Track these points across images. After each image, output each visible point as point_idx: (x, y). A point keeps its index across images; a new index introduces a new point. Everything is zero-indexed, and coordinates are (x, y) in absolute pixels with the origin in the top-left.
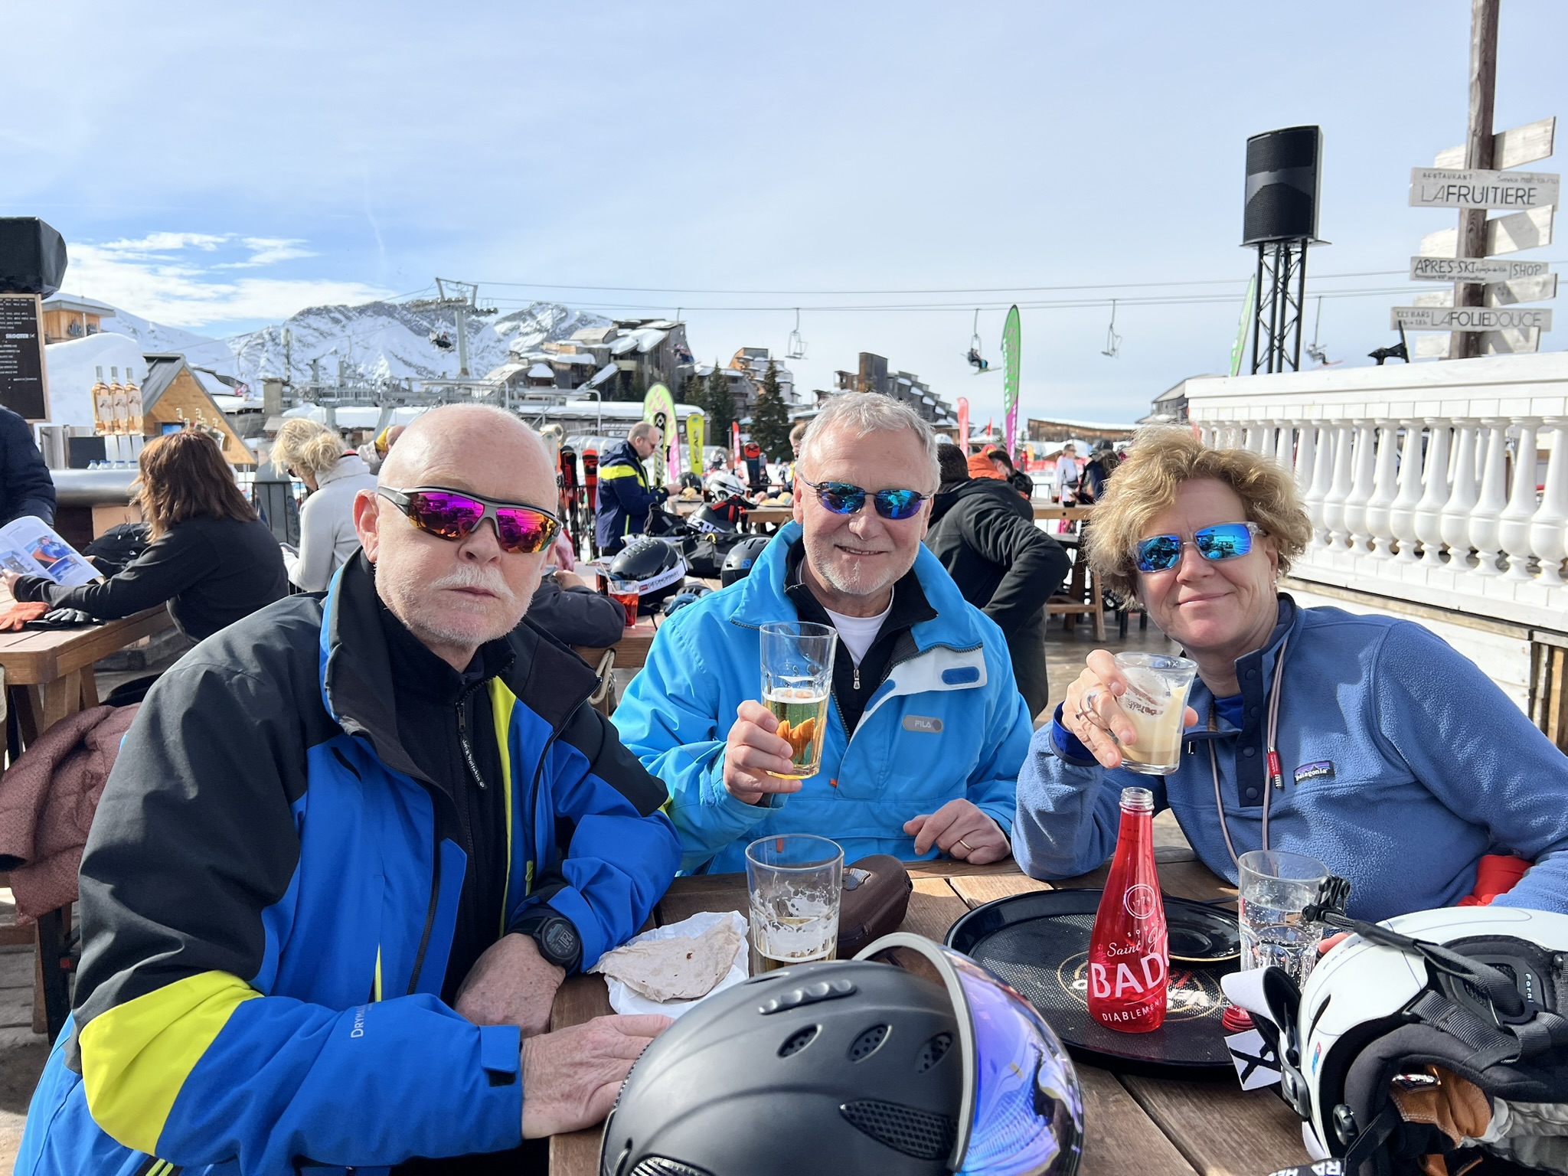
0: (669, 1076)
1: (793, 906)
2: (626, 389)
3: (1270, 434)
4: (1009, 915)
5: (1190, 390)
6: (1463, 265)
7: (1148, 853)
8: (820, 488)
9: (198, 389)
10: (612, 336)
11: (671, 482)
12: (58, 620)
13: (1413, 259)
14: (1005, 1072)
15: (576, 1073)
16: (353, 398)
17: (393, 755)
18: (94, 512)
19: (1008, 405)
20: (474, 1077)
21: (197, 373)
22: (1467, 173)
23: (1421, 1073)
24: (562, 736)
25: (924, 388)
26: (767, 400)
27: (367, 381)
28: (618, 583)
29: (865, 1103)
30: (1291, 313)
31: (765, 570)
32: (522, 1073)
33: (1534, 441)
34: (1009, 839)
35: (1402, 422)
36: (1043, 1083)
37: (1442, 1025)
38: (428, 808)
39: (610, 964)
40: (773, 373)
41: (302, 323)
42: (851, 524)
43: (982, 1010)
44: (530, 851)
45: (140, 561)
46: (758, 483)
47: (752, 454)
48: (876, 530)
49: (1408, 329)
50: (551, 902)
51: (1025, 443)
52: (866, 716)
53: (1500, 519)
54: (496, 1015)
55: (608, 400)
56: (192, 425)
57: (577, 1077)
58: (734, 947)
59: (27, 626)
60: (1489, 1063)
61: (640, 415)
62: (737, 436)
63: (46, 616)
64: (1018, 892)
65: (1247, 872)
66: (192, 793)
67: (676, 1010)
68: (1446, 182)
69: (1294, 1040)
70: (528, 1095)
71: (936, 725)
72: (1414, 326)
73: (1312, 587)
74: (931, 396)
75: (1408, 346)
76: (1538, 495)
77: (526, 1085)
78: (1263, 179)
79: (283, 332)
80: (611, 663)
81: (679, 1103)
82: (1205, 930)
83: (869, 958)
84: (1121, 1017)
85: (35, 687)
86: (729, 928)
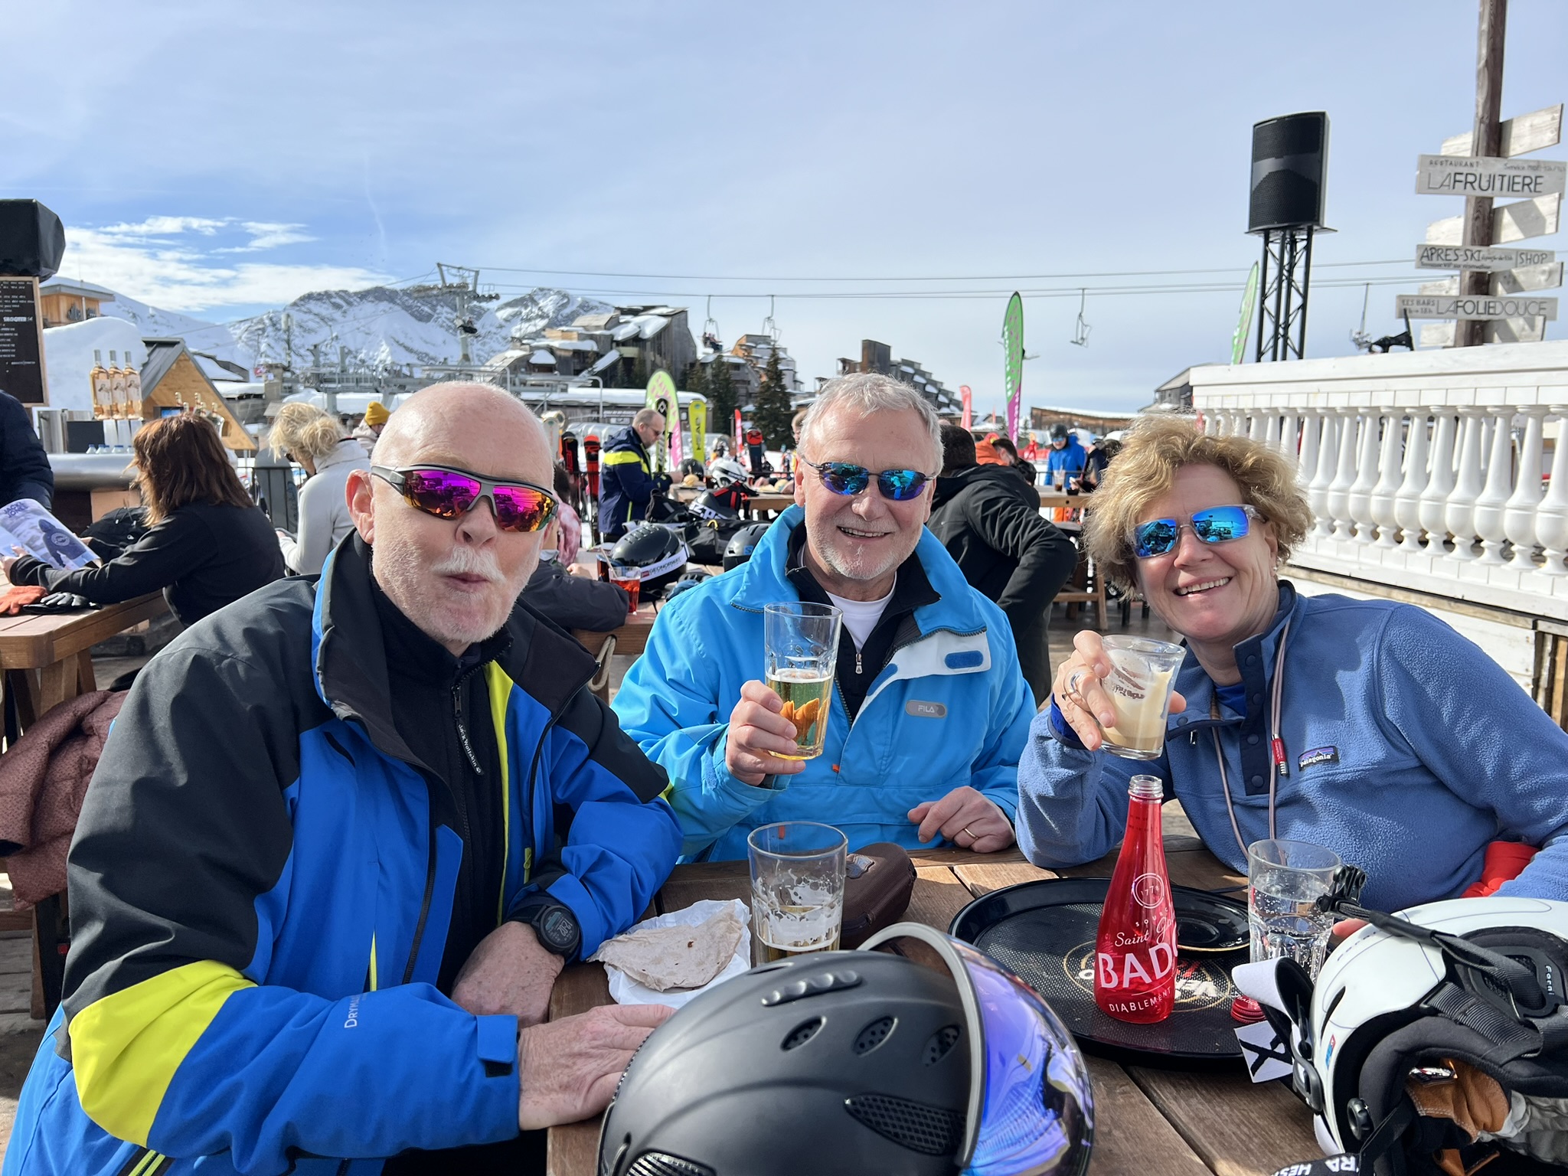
0: (670, 1069)
1: (796, 894)
2: (628, 375)
3: (1274, 421)
4: (1014, 904)
5: (1195, 377)
6: (1469, 253)
7: (1157, 842)
8: (823, 470)
9: (198, 374)
10: (614, 323)
11: (673, 469)
12: (55, 604)
13: (1419, 247)
14: (1013, 1063)
15: (574, 1063)
16: (354, 384)
17: (389, 741)
18: (93, 497)
19: (1010, 393)
20: (469, 1068)
21: (197, 358)
22: (1474, 161)
23: (1437, 1067)
24: (559, 722)
25: (927, 376)
26: (769, 387)
27: (368, 367)
28: (619, 569)
29: (870, 1097)
30: (1296, 300)
31: (766, 554)
32: (519, 1064)
33: (1539, 430)
34: (1013, 826)
35: (1408, 411)
36: (1052, 1076)
37: (1460, 1018)
38: (424, 795)
39: (610, 952)
40: (775, 360)
41: (303, 308)
42: (854, 505)
43: (989, 1001)
44: (527, 838)
45: (139, 546)
46: (761, 470)
47: (755, 441)
48: (880, 510)
49: (1413, 317)
50: (550, 890)
51: (1028, 431)
52: (868, 701)
53: (1505, 508)
54: (493, 1004)
55: (610, 387)
56: (191, 409)
57: (575, 1068)
58: (736, 936)
59: (23, 610)
60: (1510, 1057)
61: (642, 402)
62: (739, 423)
63: (43, 601)
64: (1023, 881)
65: (1257, 861)
66: (182, 780)
67: (676, 1001)
68: (1452, 170)
69: (1307, 1032)
70: (525, 1086)
71: (941, 711)
72: (1419, 314)
73: (1316, 575)
74: (934, 384)
75: (1413, 334)
76: (1543, 484)
77: (524, 1076)
78: (1269, 165)
79: (283, 317)
80: (612, 649)
81: (680, 1097)
82: (1213, 919)
83: (874, 949)
84: (1128, 1008)
85: (32, 671)
86: (731, 917)
